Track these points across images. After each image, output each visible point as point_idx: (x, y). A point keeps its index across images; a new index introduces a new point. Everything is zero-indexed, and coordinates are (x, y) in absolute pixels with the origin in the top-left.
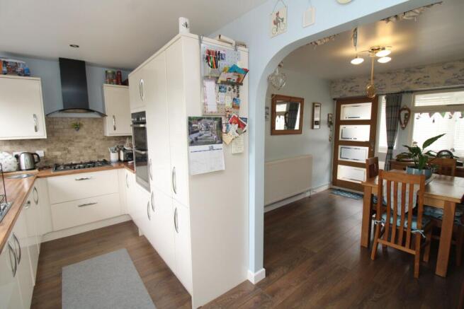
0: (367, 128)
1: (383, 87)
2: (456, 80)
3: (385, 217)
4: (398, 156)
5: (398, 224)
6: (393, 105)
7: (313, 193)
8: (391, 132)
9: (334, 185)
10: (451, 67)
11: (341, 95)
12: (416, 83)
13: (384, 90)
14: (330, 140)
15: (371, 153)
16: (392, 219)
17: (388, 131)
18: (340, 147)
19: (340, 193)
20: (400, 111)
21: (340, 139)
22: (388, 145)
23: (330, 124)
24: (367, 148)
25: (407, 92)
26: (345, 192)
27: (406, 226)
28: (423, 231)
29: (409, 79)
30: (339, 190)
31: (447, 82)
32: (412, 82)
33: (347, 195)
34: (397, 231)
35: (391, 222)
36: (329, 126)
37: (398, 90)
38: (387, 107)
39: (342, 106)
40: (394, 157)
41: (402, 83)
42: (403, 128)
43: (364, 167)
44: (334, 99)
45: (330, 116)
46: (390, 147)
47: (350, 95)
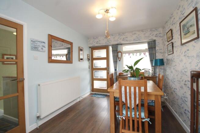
0: (105, 61)
1: (110, 41)
2: (137, 39)
3: (124, 112)
4: (119, 74)
5: (133, 116)
6: (115, 50)
7: (81, 99)
8: (115, 62)
9: (92, 91)
10: (135, 34)
11: (93, 45)
12: (123, 40)
13: (111, 43)
14: (89, 68)
15: (108, 73)
16: (129, 113)
17: (114, 62)
18: (94, 71)
19: (96, 96)
20: (118, 53)
21: (94, 67)
22: (115, 68)
23: (89, 59)
24: (106, 71)
25: (120, 44)
26: (98, 94)
27: (138, 117)
28: (149, 119)
29: (120, 38)
30: (95, 94)
31: (134, 40)
32: (121, 40)
33: (99, 96)
34: (133, 121)
35: (129, 115)
36: (88, 61)
37: (116, 43)
38: (113, 51)
39: (94, 51)
40: (118, 74)
41: (117, 40)
42: (120, 60)
43: (105, 81)
44: (90, 47)
45: (88, 55)
46: (116, 70)
47: (96, 45)
